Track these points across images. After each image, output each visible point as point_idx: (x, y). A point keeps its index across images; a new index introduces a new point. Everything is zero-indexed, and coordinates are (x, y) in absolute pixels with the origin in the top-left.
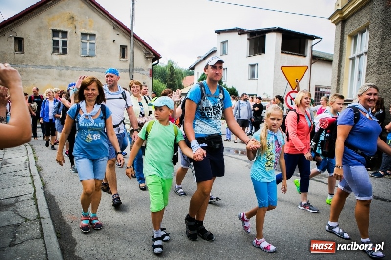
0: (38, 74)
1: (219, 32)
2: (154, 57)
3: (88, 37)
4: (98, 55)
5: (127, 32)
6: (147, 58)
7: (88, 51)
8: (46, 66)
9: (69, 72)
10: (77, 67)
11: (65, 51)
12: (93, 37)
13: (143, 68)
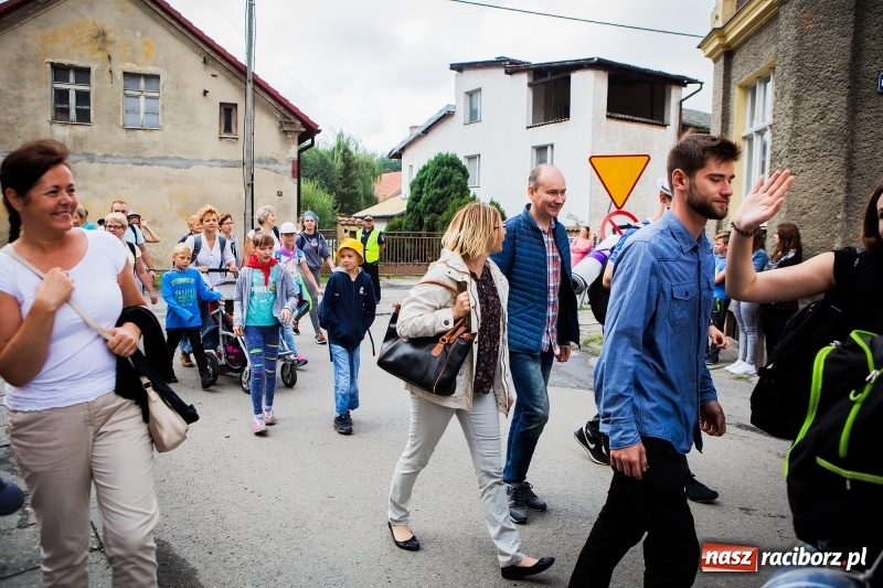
1: (459, 68)
2: (303, 130)
3: (142, 82)
4: (167, 127)
5: (238, 71)
6: (285, 132)
7: (142, 115)
9: (95, 167)
10: (115, 154)
11: (84, 117)
12: (154, 82)
13: (277, 158)
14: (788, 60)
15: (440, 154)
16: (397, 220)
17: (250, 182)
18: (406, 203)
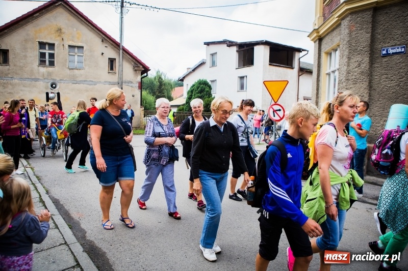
0: (24, 86)
1: (208, 44)
2: (143, 69)
3: (76, 49)
4: (87, 68)
5: (116, 45)
6: (136, 70)
7: (76, 63)
8: (33, 79)
10: (65, 79)
11: (52, 64)
12: (81, 49)
13: (132, 81)
14: (345, 42)
15: (200, 80)
16: (182, 107)
18: (185, 100)
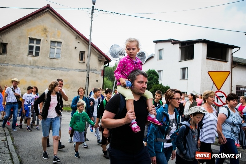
0: (15, 70)
1: (156, 42)
2: (106, 60)
3: (56, 44)
4: (63, 58)
5: (86, 41)
6: (100, 61)
7: (55, 54)
8: (22, 65)
9: (39, 70)
10: (46, 66)
11: (37, 54)
12: (60, 44)
13: (97, 69)
15: (150, 70)
17: (88, 77)
